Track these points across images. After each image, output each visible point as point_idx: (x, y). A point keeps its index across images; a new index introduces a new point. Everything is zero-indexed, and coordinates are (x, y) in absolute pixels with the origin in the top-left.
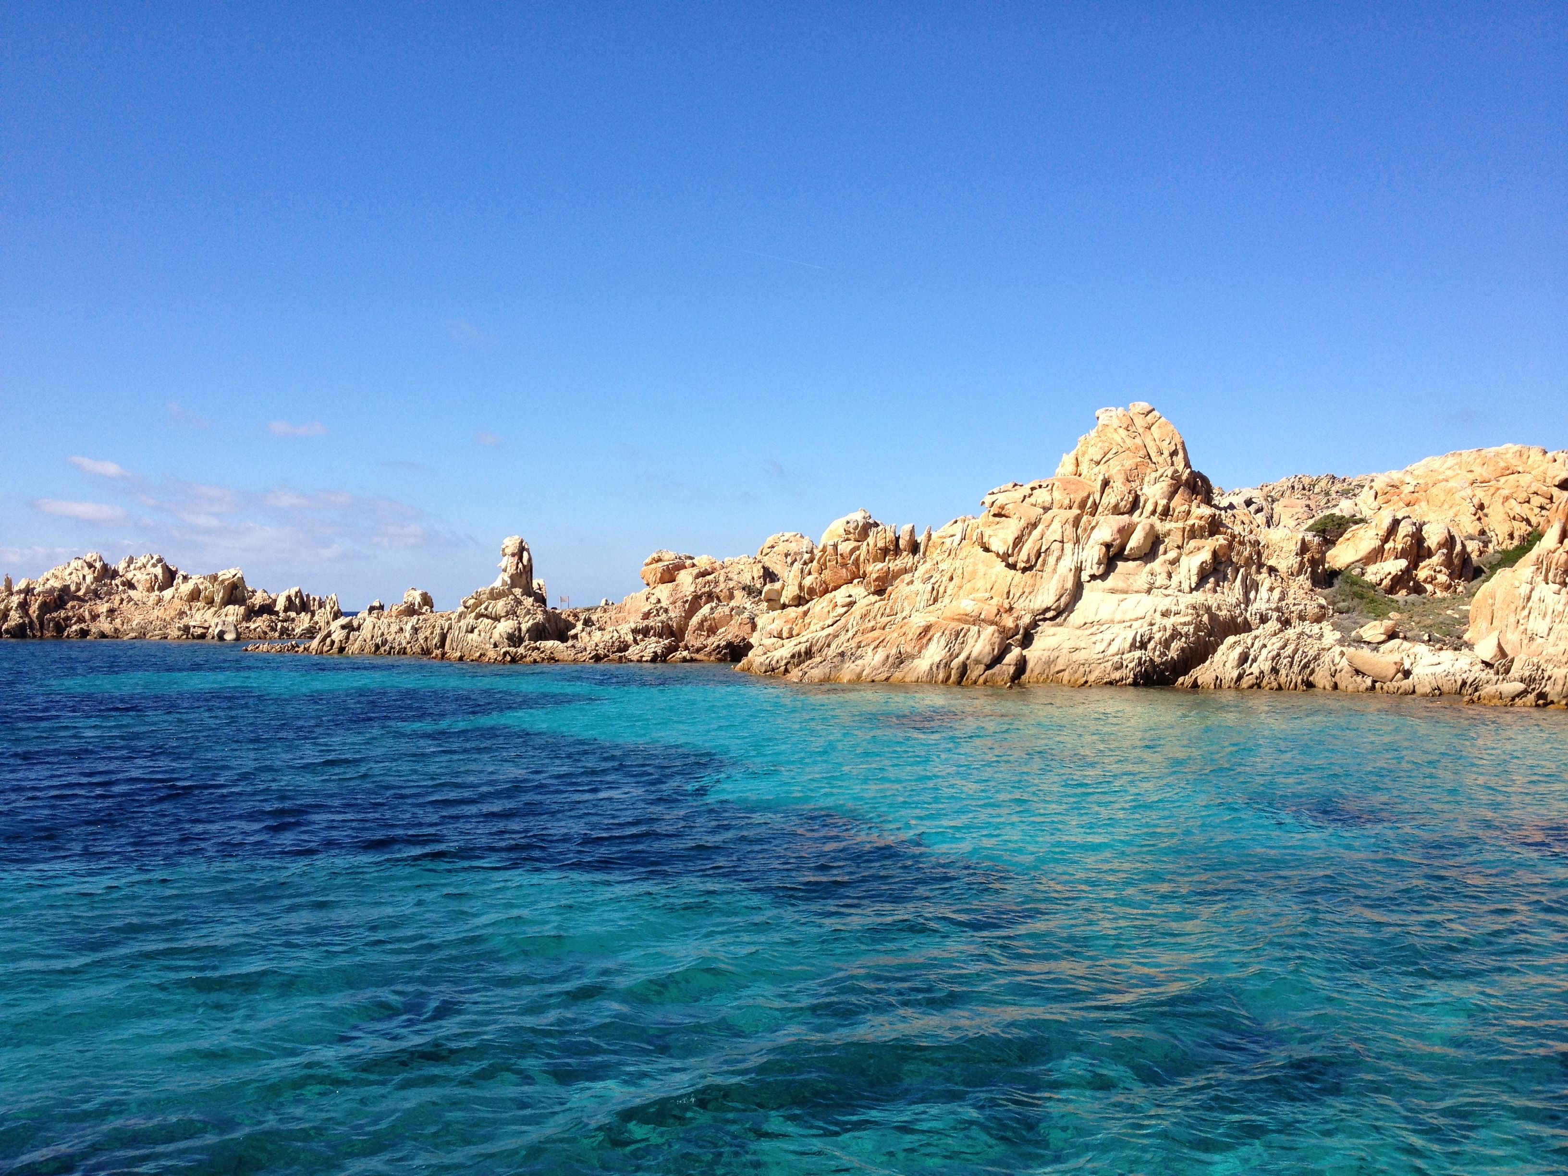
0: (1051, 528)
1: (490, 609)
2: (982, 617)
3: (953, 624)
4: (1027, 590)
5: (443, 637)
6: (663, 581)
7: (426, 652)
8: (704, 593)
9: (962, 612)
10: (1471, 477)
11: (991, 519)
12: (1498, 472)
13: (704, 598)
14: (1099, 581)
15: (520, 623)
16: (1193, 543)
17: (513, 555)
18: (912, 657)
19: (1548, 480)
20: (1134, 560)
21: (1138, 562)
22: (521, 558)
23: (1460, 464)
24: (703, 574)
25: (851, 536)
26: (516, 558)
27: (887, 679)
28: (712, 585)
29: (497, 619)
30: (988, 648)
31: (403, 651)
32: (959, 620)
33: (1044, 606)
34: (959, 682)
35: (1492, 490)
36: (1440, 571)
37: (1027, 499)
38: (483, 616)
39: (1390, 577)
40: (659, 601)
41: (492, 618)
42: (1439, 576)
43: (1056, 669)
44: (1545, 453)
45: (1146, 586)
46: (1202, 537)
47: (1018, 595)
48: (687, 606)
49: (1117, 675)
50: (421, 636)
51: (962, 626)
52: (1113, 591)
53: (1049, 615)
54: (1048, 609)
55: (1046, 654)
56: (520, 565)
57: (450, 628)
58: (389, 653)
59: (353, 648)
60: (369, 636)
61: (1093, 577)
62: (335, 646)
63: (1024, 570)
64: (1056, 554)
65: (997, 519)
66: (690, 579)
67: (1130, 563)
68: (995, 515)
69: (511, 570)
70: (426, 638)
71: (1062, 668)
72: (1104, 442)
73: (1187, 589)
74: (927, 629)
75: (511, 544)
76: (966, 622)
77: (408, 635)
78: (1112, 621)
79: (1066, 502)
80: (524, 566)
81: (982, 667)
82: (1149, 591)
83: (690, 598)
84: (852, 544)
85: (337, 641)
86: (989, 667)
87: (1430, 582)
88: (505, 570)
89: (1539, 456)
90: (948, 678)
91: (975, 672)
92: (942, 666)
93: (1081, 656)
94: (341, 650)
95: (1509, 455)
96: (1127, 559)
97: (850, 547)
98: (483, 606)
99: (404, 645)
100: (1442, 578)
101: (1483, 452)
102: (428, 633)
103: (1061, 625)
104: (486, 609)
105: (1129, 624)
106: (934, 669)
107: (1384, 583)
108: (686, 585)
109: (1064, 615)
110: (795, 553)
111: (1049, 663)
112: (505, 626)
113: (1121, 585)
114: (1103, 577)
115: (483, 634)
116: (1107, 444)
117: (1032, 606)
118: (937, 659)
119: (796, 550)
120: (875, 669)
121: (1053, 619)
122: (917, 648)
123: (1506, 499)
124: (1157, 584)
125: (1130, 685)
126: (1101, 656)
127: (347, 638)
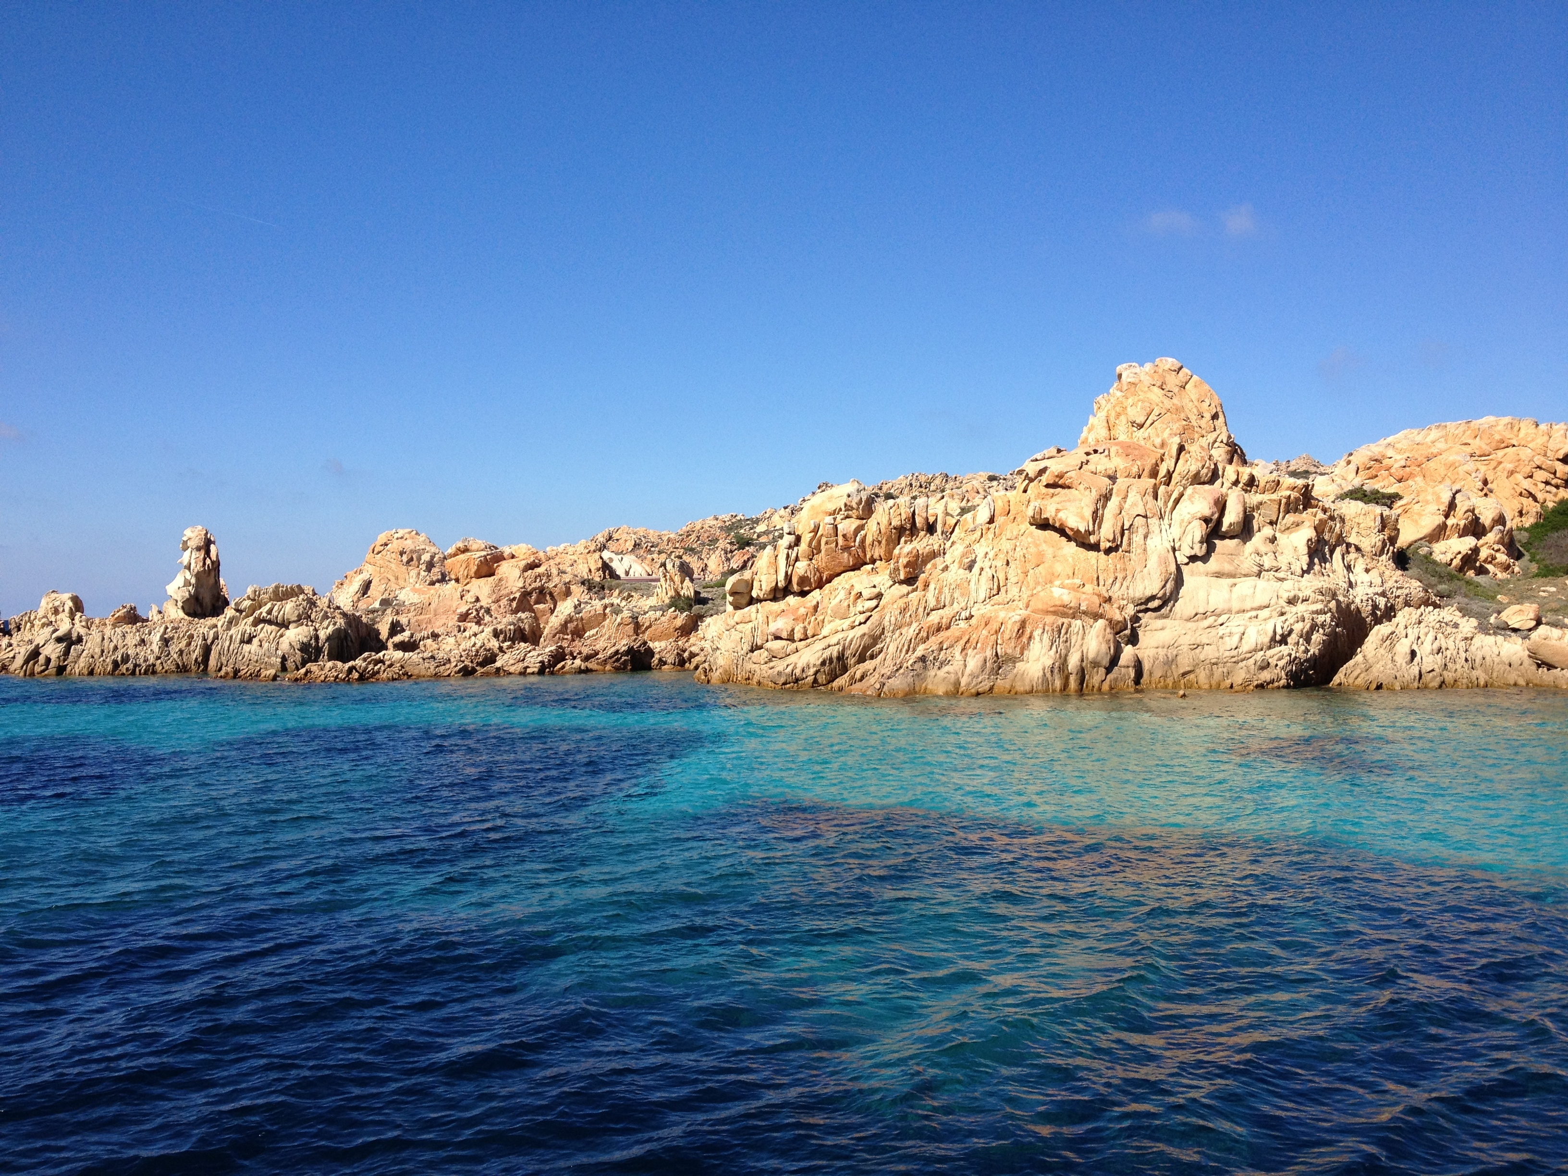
0: (1129, 501)
1: (274, 613)
2: (1083, 608)
3: (1049, 619)
4: (1120, 576)
5: (207, 650)
6: (479, 575)
7: (182, 669)
8: (535, 589)
9: (1058, 603)
10: (1468, 450)
11: (1045, 490)
12: (1494, 445)
13: (534, 596)
14: (1199, 563)
15: (316, 630)
16: (1291, 518)
17: (198, 549)
18: (1013, 660)
19: (1549, 453)
20: (1232, 537)
21: (1236, 541)
22: (208, 552)
23: (1446, 437)
24: (532, 566)
25: (854, 513)
26: (203, 552)
27: (991, 689)
28: (544, 579)
29: (284, 625)
30: (1104, 647)
31: (151, 670)
32: (1055, 613)
33: (1148, 593)
34: (1080, 692)
35: (1493, 464)
36: (1498, 550)
37: (1084, 466)
38: (264, 621)
39: (1460, 557)
40: (478, 600)
41: (277, 624)
42: (1498, 555)
43: (1182, 671)
44: (1537, 425)
45: (1256, 569)
46: (1296, 510)
47: (1111, 581)
48: (514, 604)
49: (1266, 676)
50: (174, 649)
51: (1060, 621)
52: (1219, 575)
53: (1155, 604)
54: (1152, 598)
55: (1162, 652)
56: (208, 562)
57: (216, 637)
58: (133, 673)
59: (79, 665)
60: (98, 650)
61: (1193, 559)
62: (52, 664)
63: (1108, 551)
64: (1142, 531)
65: (1051, 491)
66: (517, 572)
67: (1227, 541)
68: (1048, 486)
69: (197, 567)
70: (181, 652)
71: (1188, 669)
72: (1143, 401)
73: (1299, 572)
74: (1023, 624)
75: (193, 535)
76: (1064, 615)
77: (155, 648)
78: (1230, 611)
79: (1135, 470)
80: (213, 562)
81: (1102, 671)
82: (1259, 575)
83: (518, 595)
84: (853, 524)
85: (53, 657)
86: (1109, 670)
87: (1490, 562)
88: (188, 567)
89: (1532, 429)
90: (1066, 685)
91: (1096, 678)
92: (1056, 671)
93: (1209, 653)
94: (61, 670)
95: (1500, 428)
96: (1223, 537)
97: (853, 527)
98: (265, 609)
99: (151, 660)
100: (1502, 557)
101: (1472, 424)
102: (183, 645)
103: (1166, 617)
104: (269, 612)
105: (1254, 613)
106: (1048, 675)
107: (1455, 563)
108: (511, 579)
109: (1170, 604)
110: (412, 551)
111: (1170, 662)
112: (295, 635)
113: (1227, 568)
114: (1205, 559)
115: (266, 645)
116: (1148, 405)
117: (1131, 594)
118: (1049, 663)
119: (412, 547)
120: (973, 676)
121: (1156, 609)
122: (1018, 649)
123: (1512, 473)
124: (1266, 567)
125: (1284, 687)
126: (1234, 653)
127: (67, 652)
